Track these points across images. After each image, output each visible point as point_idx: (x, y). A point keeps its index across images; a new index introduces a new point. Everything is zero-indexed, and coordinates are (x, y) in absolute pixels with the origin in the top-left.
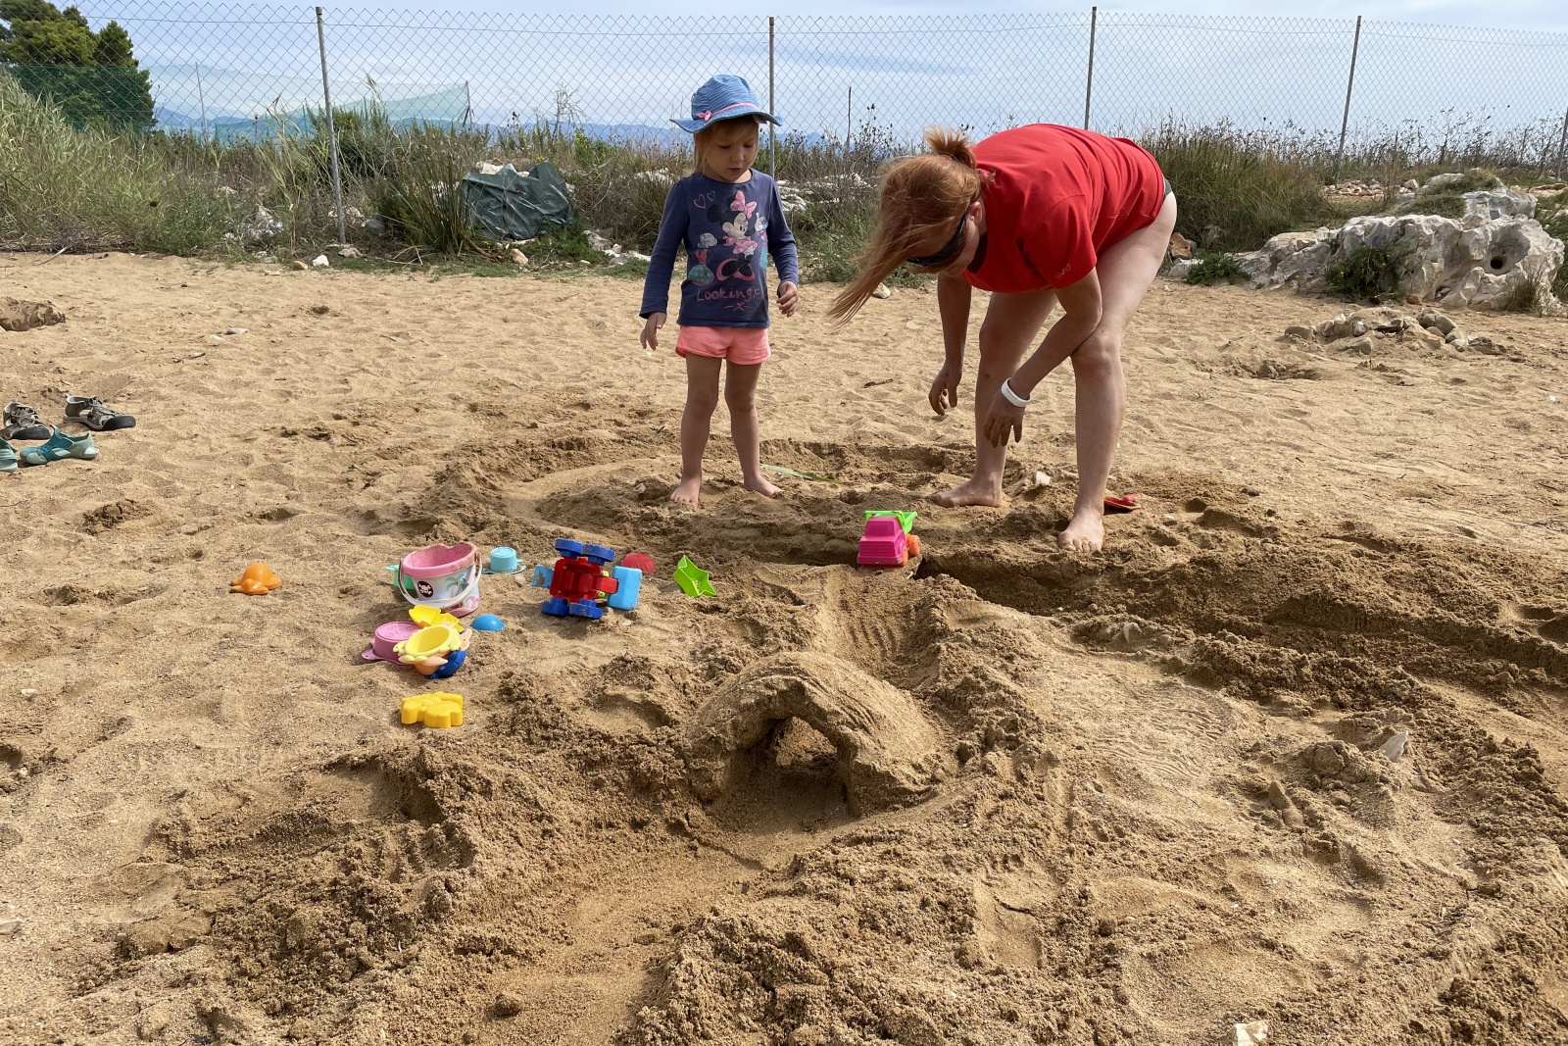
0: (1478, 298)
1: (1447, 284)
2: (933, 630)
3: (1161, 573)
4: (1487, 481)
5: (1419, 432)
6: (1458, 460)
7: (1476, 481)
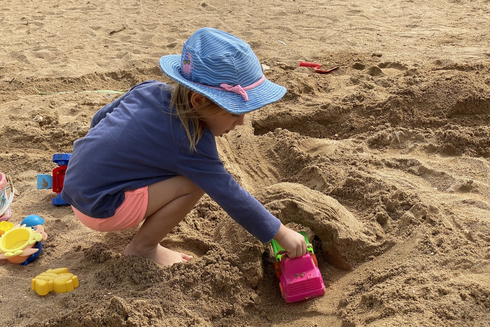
2: (301, 160)
3: (385, 103)
4: (469, 30)
5: (416, 12)
6: (445, 22)
7: (465, 31)
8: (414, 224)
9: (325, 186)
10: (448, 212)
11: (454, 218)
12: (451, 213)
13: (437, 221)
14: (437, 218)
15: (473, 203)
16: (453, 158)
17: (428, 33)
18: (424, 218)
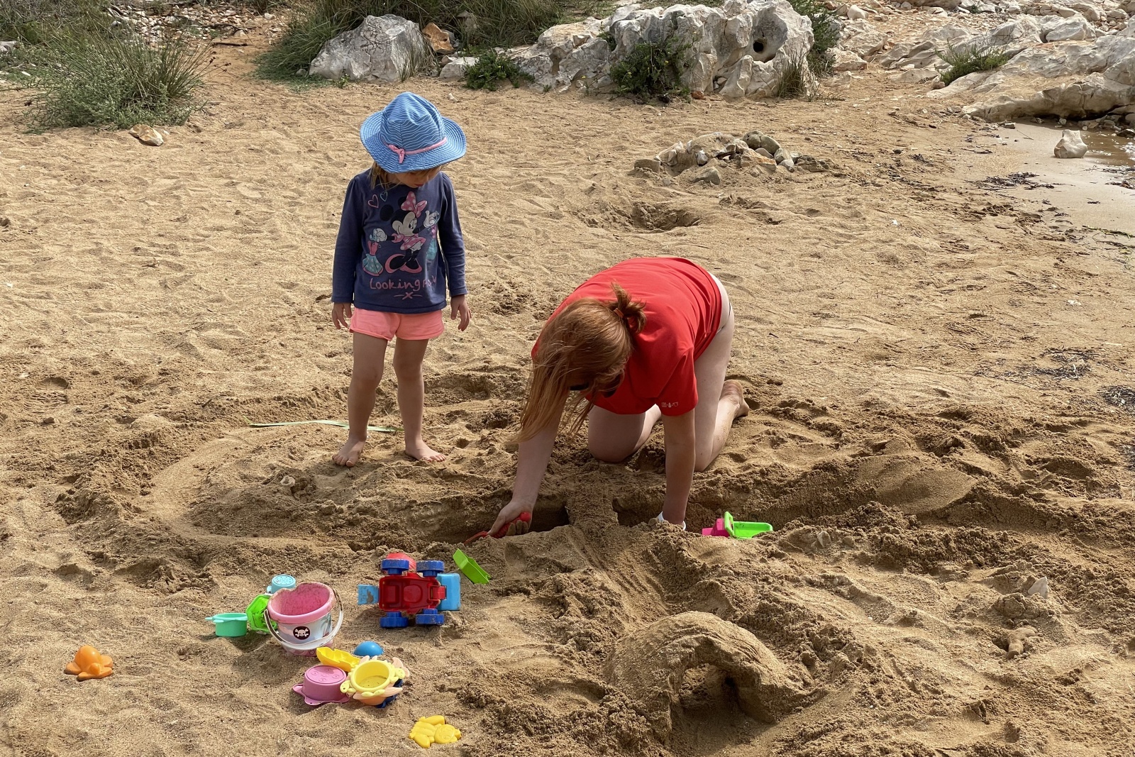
0: (753, 87)
1: (721, 73)
2: (694, 569)
4: (912, 332)
5: (827, 282)
6: (876, 310)
7: (906, 334)
8: (850, 669)
9: (730, 610)
10: (888, 654)
11: (894, 663)
12: (891, 656)
13: (875, 665)
14: (875, 661)
15: (916, 642)
16: (892, 575)
17: (849, 336)
18: (859, 661)
